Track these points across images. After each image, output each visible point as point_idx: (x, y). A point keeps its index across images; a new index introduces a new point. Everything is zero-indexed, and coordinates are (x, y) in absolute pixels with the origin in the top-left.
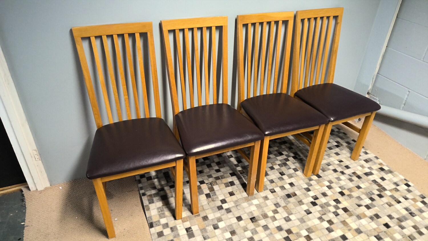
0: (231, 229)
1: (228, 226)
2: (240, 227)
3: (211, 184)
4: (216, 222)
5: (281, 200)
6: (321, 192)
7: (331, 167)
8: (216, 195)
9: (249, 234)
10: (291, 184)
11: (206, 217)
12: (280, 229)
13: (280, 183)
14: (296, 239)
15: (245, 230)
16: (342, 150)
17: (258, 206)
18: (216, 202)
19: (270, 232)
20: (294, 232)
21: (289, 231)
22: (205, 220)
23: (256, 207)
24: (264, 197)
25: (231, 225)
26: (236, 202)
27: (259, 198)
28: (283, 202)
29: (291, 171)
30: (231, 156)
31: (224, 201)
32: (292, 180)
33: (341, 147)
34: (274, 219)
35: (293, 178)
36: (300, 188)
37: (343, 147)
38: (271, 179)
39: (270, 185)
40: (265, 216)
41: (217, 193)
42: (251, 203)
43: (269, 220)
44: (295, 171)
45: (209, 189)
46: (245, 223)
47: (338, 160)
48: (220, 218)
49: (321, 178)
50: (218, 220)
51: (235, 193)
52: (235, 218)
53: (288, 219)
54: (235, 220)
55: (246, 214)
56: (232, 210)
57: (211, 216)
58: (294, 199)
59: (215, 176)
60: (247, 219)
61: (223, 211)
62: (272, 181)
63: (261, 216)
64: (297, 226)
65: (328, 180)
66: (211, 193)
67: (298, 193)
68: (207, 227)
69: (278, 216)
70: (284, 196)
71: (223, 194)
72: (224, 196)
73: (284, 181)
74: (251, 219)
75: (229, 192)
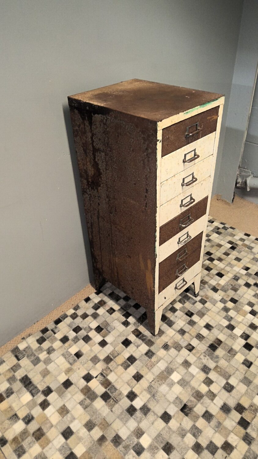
0: (162, 442)
1: (156, 438)
2: (174, 432)
3: (102, 374)
4: (136, 440)
5: (206, 358)
6: (248, 325)
7: (241, 282)
8: (116, 389)
9: (190, 440)
11: (117, 438)
12: (225, 409)
13: (193, 331)
14: (254, 417)
15: (182, 434)
16: (241, 251)
17: (183, 383)
18: (120, 403)
19: (217, 420)
20: (246, 405)
21: (240, 408)
22: (117, 444)
23: (181, 385)
24: (183, 363)
25: (159, 435)
26: (150, 389)
27: (178, 368)
28: (211, 361)
29: (199, 306)
30: (112, 311)
31: (132, 396)
32: (206, 319)
33: (238, 248)
34: (212, 396)
35: (205, 316)
38: (180, 328)
39: (183, 340)
40: (199, 396)
41: (117, 386)
42: (170, 381)
43: (206, 400)
44: (203, 304)
45: (102, 384)
46: (178, 422)
47: (244, 268)
48: (138, 429)
49: (238, 303)
50: (137, 435)
51: (142, 373)
52: (160, 419)
53: (229, 388)
54: (161, 424)
55: (172, 406)
56: (149, 406)
57: (124, 433)
58: (222, 350)
59: (102, 357)
60: (177, 413)
61: (138, 414)
62: (182, 332)
63: (193, 398)
64: (245, 393)
65: (247, 303)
66: (108, 390)
67: (222, 337)
68: (126, 456)
69: (214, 388)
70: (207, 350)
71: (126, 384)
72: (128, 386)
73: (196, 325)
74: (182, 410)
75: (133, 375)
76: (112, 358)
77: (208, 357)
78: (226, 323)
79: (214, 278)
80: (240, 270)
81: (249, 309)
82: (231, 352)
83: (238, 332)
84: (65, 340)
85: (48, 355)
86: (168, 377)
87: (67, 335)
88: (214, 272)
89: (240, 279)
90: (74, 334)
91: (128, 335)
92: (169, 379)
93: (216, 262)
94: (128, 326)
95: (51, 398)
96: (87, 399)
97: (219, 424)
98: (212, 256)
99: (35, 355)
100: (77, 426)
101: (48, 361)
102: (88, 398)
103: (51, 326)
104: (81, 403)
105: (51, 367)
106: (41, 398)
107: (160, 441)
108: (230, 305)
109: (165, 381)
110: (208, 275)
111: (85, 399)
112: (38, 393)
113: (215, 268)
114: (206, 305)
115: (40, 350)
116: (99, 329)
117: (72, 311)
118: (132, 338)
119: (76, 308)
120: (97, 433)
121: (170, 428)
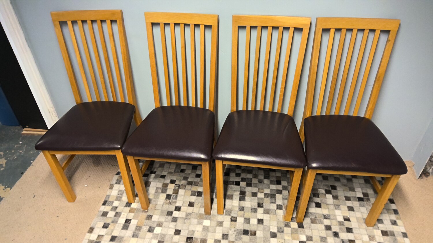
0: (162, 238)
1: (162, 234)
2: (172, 241)
3: (179, 186)
4: (155, 225)
5: (234, 232)
7: (327, 222)
8: (176, 199)
10: (260, 221)
13: (248, 214)
16: (364, 206)
17: (206, 229)
18: (170, 206)
22: (148, 219)
23: (203, 229)
24: (219, 221)
25: (165, 235)
26: (188, 215)
27: (214, 220)
28: (234, 236)
29: (274, 207)
31: (178, 209)
32: (266, 217)
33: (365, 203)
35: (268, 215)
36: (267, 230)
37: (367, 203)
38: (243, 206)
39: (236, 212)
41: (179, 198)
44: (278, 209)
45: (174, 190)
46: (179, 240)
47: (345, 217)
48: (161, 223)
49: (301, 229)
50: (158, 224)
51: (195, 205)
52: (175, 230)
54: (172, 232)
55: (187, 231)
56: (178, 220)
57: (155, 218)
58: (248, 239)
59: (189, 180)
60: (184, 236)
61: (170, 218)
62: (242, 209)
63: (200, 240)
66: (173, 195)
68: (144, 226)
70: (241, 230)
71: (183, 201)
72: (182, 203)
73: (255, 214)
74: (188, 238)
75: (191, 201)
76: (193, 184)
78: (275, 230)
80: (339, 215)
81: (303, 239)
88: (317, 200)
89: (329, 220)
92: (202, 220)
93: (329, 196)
96: (161, 189)
98: (333, 191)
104: (157, 188)
108: (294, 225)
109: (200, 219)
114: (278, 211)
121: (172, 238)
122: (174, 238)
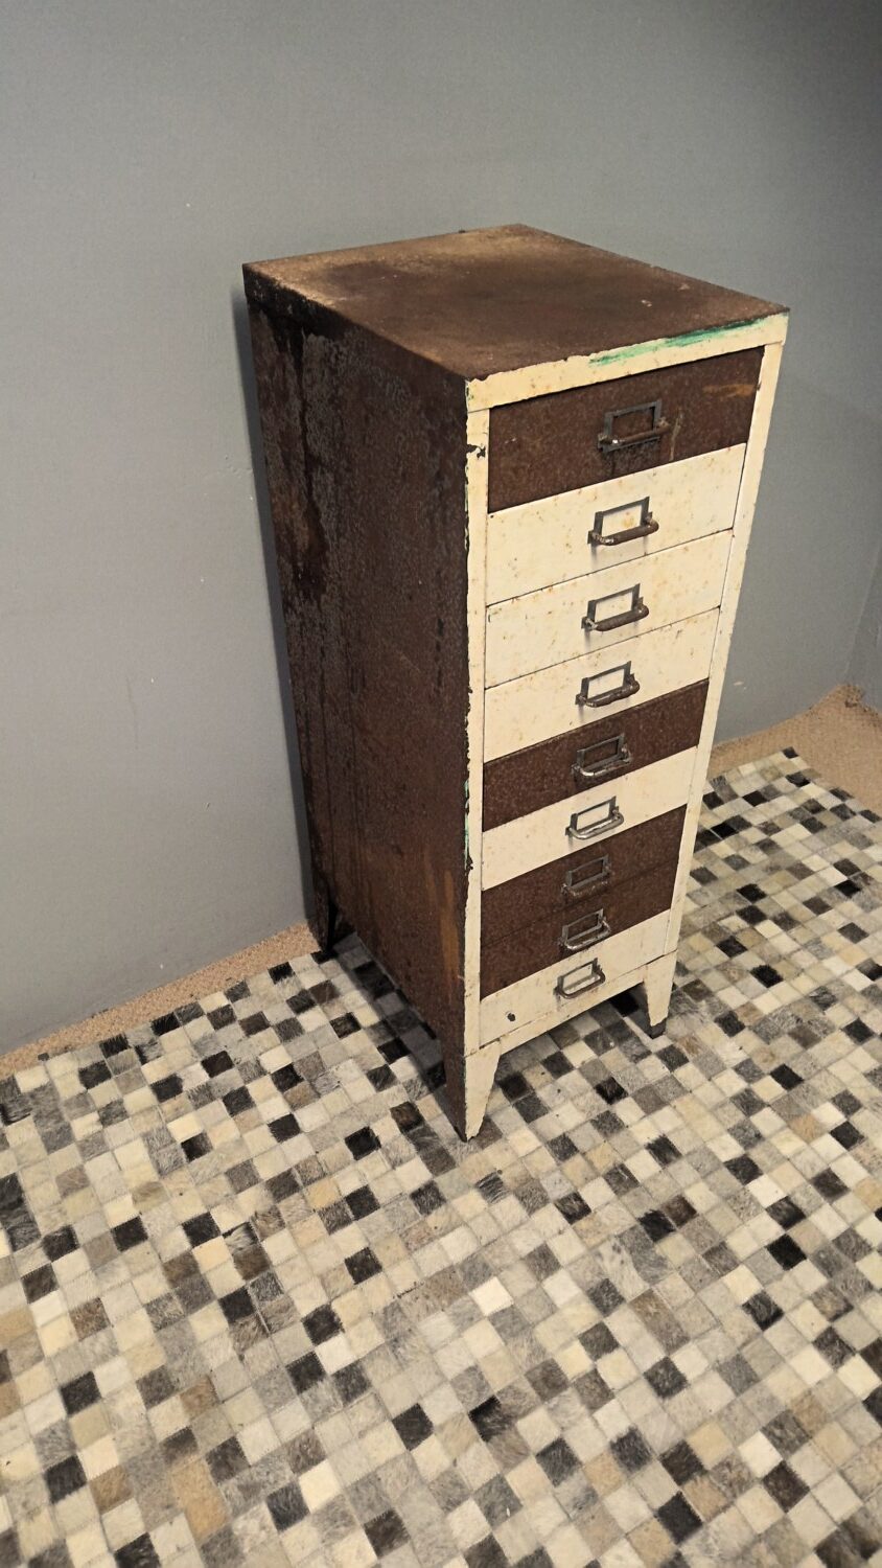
0: (371, 1506)
1: (356, 1486)
2: (422, 1482)
3: (247, 1228)
4: (287, 1475)
5: (618, 1258)
6: (811, 1175)
8: (278, 1289)
9: (469, 1525)
10: (663, 1150)
11: (229, 1451)
12: (630, 1451)
13: (604, 1153)
14: (725, 1508)
15: (450, 1495)
17: (509, 1323)
18: (278, 1338)
19: (585, 1482)
20: (709, 1456)
21: (682, 1463)
22: (224, 1471)
23: (499, 1330)
24: (531, 1255)
25: (371, 1480)
26: (394, 1325)
27: (508, 1267)
28: (634, 1272)
29: (654, 1070)
30: (349, 1026)
31: (323, 1325)
32: (664, 1123)
34: (597, 1392)
35: (666, 1110)
36: (708, 1167)
38: (558, 1132)
39: (557, 1175)
40: (549, 1381)
41: (286, 1281)
42: (469, 1306)
43: (571, 1402)
44: (672, 1067)
45: (239, 1262)
46: (448, 1452)
47: (865, 967)
48: (307, 1442)
49: (799, 1089)
50: (298, 1458)
51: (381, 1255)
52: (392, 1426)
53: (666, 1381)
54: (388, 1442)
55: (447, 1391)
56: (370, 1373)
57: (258, 1441)
58: (685, 1244)
59: (267, 1171)
60: (455, 1420)
61: (324, 1390)
62: (564, 1148)
63: (528, 1384)
64: (720, 1415)
65: (833, 1094)
66: (253, 1285)
67: (700, 1196)
68: (241, 1518)
69: (613, 1369)
70: (632, 1229)
71: (318, 1280)
72: (320, 1289)
73: (623, 1134)
74: (477, 1415)
75: (349, 1255)
76: (299, 1181)
77: (625, 1255)
78: (732, 1150)
79: (740, 984)
80: (848, 972)
81: (833, 1116)
82: (719, 1257)
83: (765, 1190)
84: (168, 1088)
85: (100, 1127)
86: (464, 1292)
87: (181, 1075)
88: (749, 960)
89: (837, 1005)
90: (203, 1077)
91: (377, 1118)
92: (465, 1298)
93: (767, 928)
94: (384, 1089)
95: (69, 1266)
96: (175, 1297)
97: (591, 1496)
98: (760, 905)
99: (60, 1118)
100: (116, 1378)
101: (94, 1147)
102: (181, 1295)
103: (138, 1033)
104: (152, 1308)
105: (97, 1168)
106: (34, 1259)
107: (365, 1501)
108: (769, 1089)
109: (450, 1302)
110: (722, 968)
111: (169, 1298)
112: (32, 1240)
113: (757, 949)
114: (681, 1073)
115: (82, 1103)
116: (286, 1078)
117: (220, 1000)
118: (387, 1130)
119: (238, 992)
120: (170, 1417)
121: (413, 1466)
122: (420, 1464)
